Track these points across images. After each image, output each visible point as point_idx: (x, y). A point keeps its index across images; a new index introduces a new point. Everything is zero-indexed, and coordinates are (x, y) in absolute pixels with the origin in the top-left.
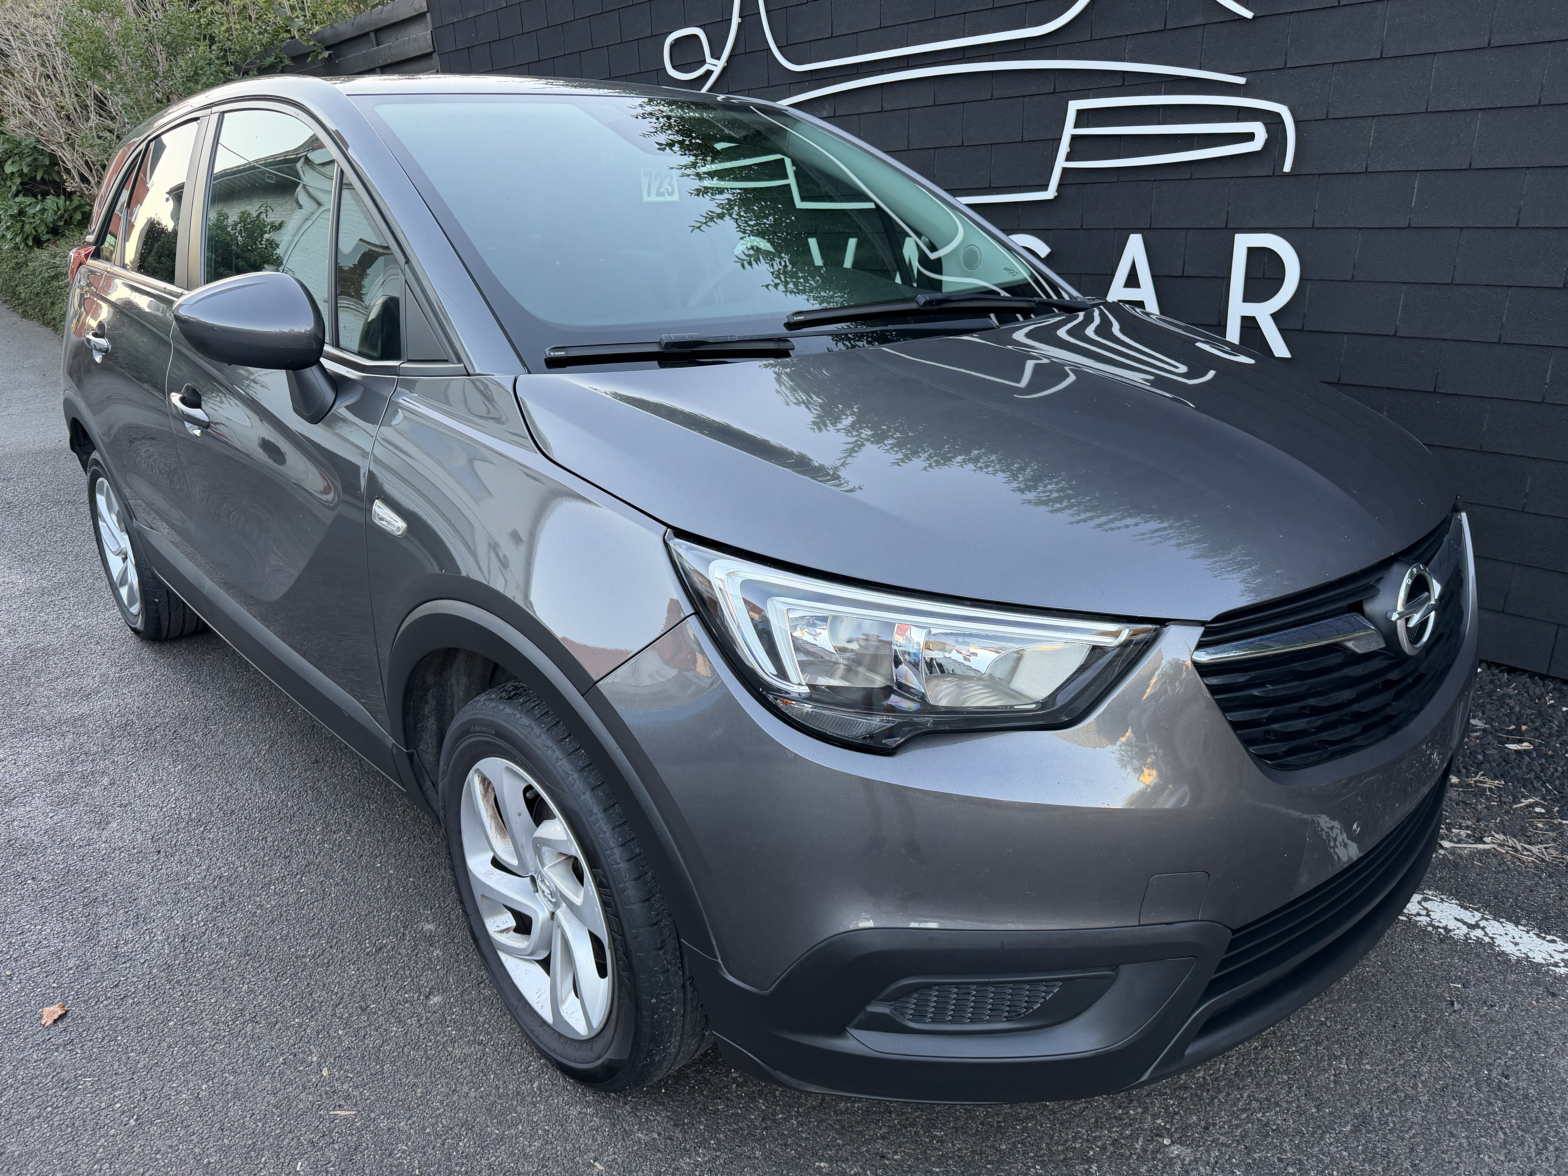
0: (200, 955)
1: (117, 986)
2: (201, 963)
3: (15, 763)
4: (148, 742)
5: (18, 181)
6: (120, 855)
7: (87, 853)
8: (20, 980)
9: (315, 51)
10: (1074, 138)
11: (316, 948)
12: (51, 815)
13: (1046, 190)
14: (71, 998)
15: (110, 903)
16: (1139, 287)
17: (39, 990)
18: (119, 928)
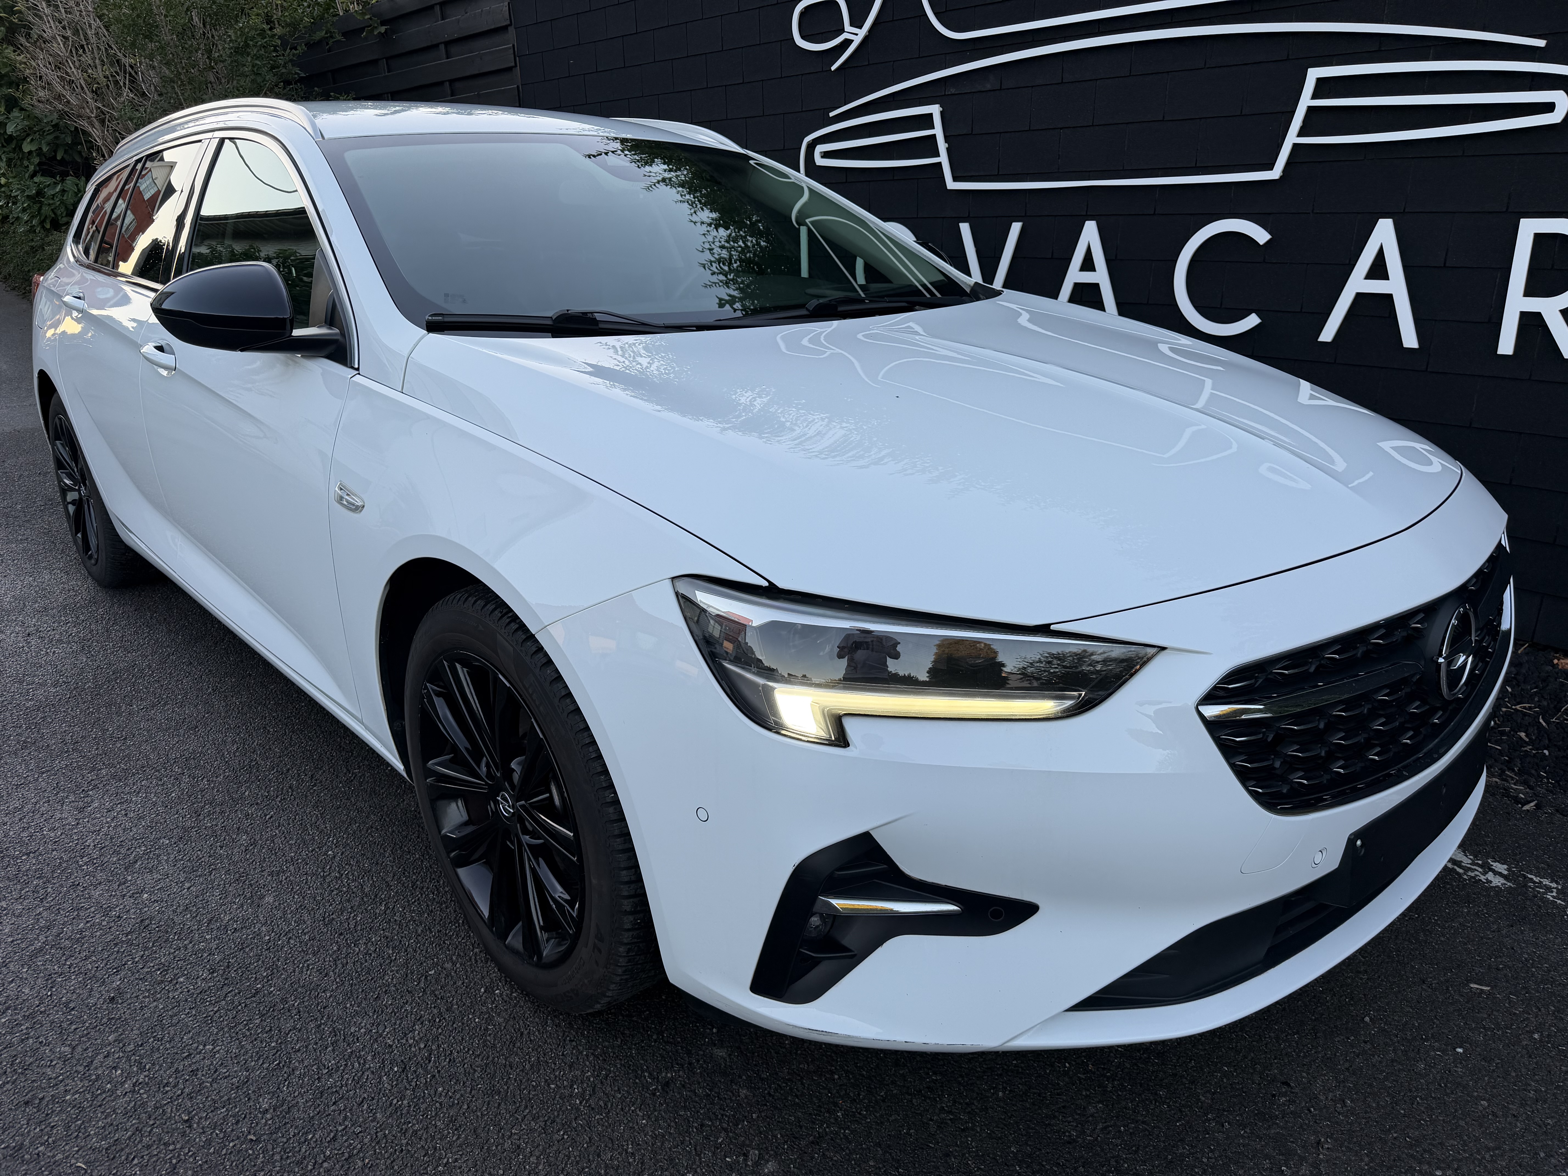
0: (432, 1092)
1: (334, 1139)
2: (438, 1105)
3: (126, 815)
4: (282, 789)
5: (36, 160)
6: (288, 942)
7: (246, 939)
8: (203, 1128)
9: (370, 26)
10: (1310, 109)
11: (582, 1083)
12: (187, 885)
13: (1272, 170)
14: (277, 1157)
15: (295, 1012)
16: (1388, 279)
17: (231, 1144)
18: (315, 1050)
